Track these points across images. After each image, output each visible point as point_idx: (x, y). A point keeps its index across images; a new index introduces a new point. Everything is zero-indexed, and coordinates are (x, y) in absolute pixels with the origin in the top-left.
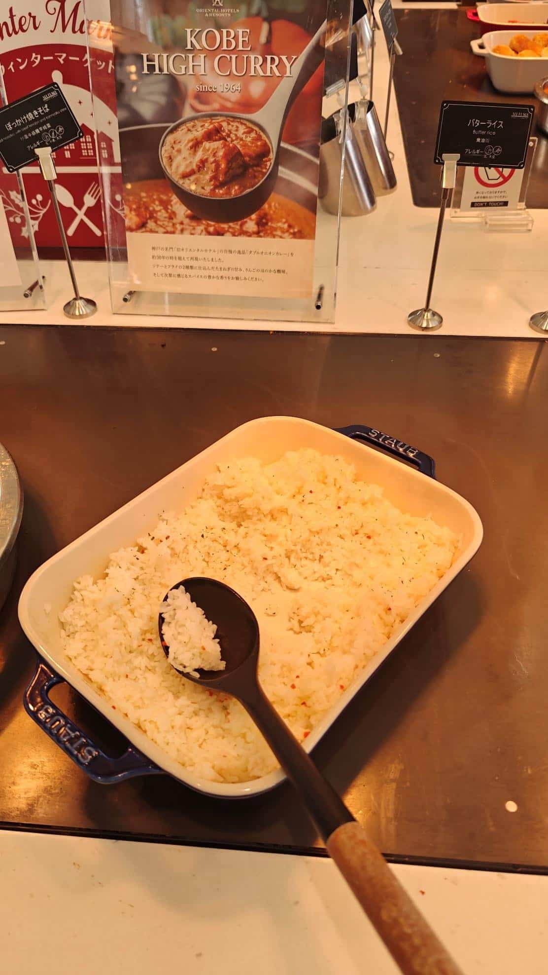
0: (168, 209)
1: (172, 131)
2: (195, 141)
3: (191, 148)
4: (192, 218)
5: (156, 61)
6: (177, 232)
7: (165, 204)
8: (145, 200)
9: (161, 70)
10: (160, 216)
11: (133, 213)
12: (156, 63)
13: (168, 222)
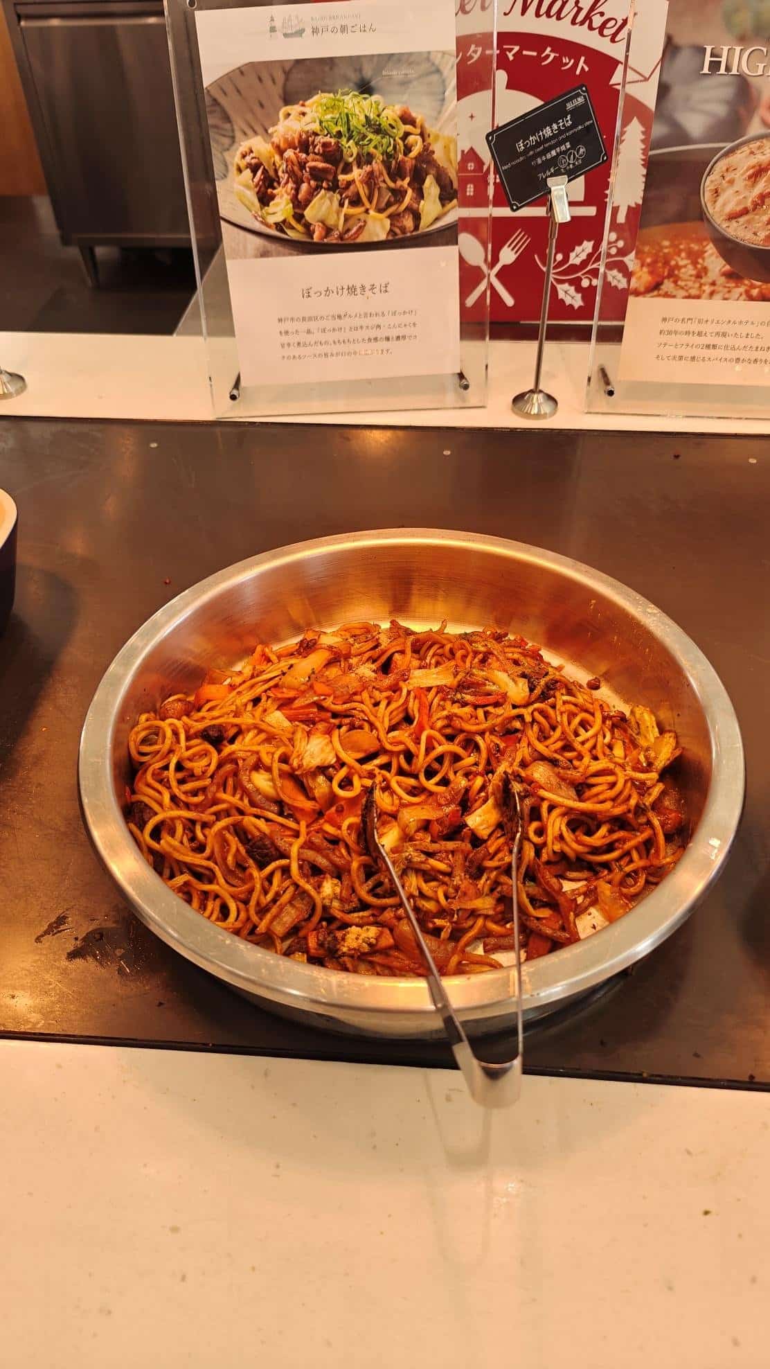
0: (697, 263)
1: (727, 154)
2: (758, 168)
3: (750, 177)
4: (729, 276)
5: (723, 57)
6: (705, 295)
7: (695, 257)
8: (666, 251)
9: (728, 69)
10: (684, 274)
11: (645, 269)
12: (723, 60)
13: (694, 282)
